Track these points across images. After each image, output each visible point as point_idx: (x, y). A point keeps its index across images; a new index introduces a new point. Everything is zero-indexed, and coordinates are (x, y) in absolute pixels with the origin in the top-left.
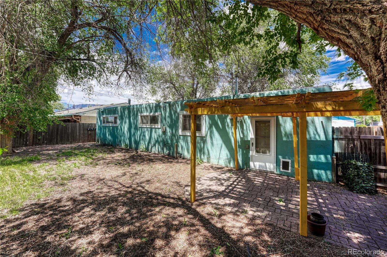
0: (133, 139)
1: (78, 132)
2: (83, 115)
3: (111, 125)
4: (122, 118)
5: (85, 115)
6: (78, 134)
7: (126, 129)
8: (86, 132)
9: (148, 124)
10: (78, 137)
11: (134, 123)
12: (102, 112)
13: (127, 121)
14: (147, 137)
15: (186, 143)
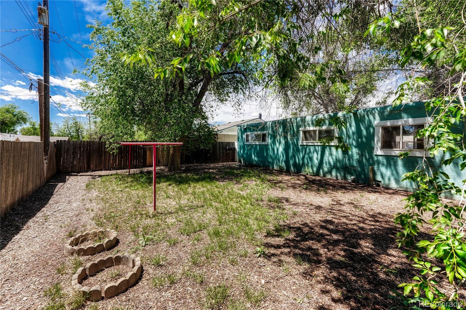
0: (291, 162)
1: (218, 151)
2: (221, 133)
3: (258, 144)
4: (274, 137)
5: (223, 133)
6: (218, 153)
7: (281, 149)
8: (225, 151)
9: (316, 141)
10: (218, 157)
11: (293, 143)
12: (245, 129)
13: (283, 142)
14: (316, 162)
15: (394, 172)
